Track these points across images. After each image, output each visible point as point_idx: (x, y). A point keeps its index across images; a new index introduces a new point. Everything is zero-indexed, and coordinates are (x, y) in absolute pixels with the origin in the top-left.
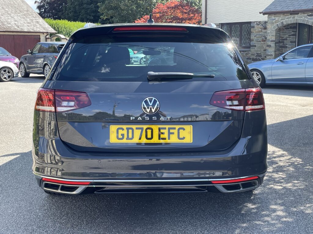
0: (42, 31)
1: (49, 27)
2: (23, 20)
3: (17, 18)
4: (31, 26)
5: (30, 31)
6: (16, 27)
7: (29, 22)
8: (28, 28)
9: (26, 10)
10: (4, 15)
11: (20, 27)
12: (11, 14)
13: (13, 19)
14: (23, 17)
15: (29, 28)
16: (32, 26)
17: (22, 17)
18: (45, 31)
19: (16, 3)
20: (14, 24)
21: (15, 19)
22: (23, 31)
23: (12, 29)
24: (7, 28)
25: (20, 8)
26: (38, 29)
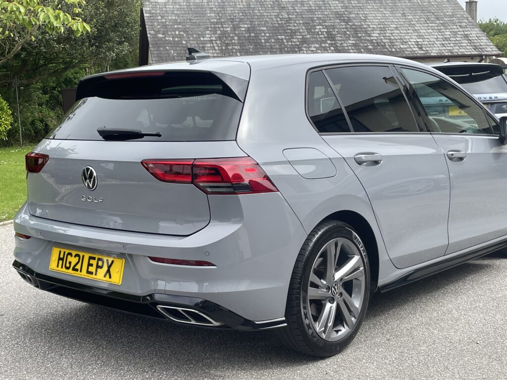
0: (469, 53)
1: (488, 44)
2: (436, 34)
3: (425, 31)
4: (449, 44)
5: (443, 54)
6: (418, 49)
7: (449, 36)
8: (441, 48)
9: (451, 14)
10: (400, 29)
11: (424, 49)
12: (417, 25)
13: (417, 34)
14: (439, 28)
15: (444, 48)
16: (452, 45)
17: (436, 28)
18: (477, 53)
19: (433, 3)
20: (413, 43)
21: (420, 34)
22: (428, 54)
23: (406, 52)
24: (397, 51)
25: (440, 11)
26: (463, 50)
